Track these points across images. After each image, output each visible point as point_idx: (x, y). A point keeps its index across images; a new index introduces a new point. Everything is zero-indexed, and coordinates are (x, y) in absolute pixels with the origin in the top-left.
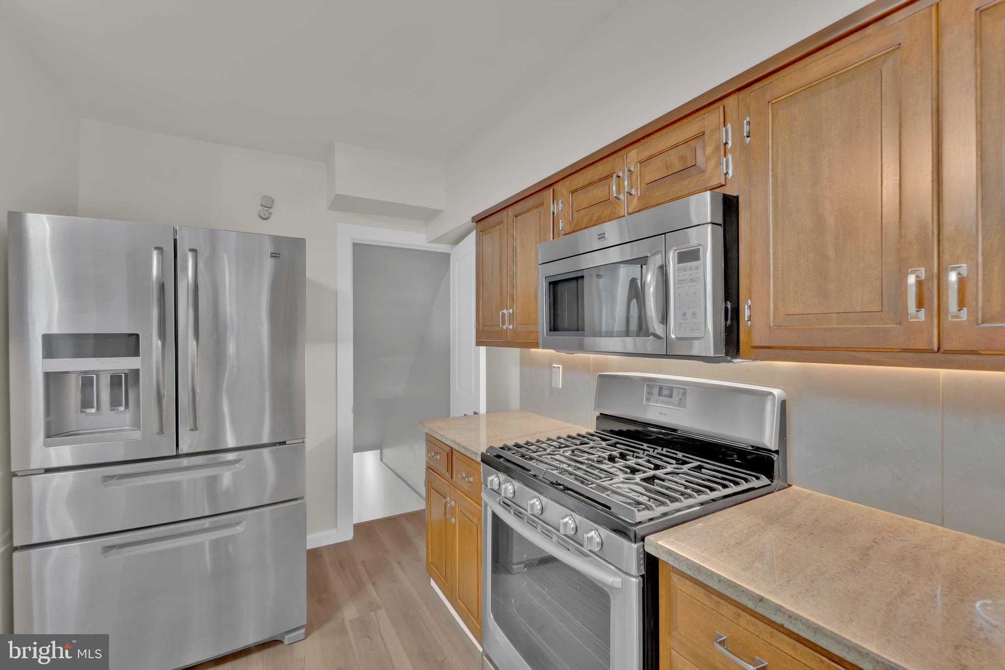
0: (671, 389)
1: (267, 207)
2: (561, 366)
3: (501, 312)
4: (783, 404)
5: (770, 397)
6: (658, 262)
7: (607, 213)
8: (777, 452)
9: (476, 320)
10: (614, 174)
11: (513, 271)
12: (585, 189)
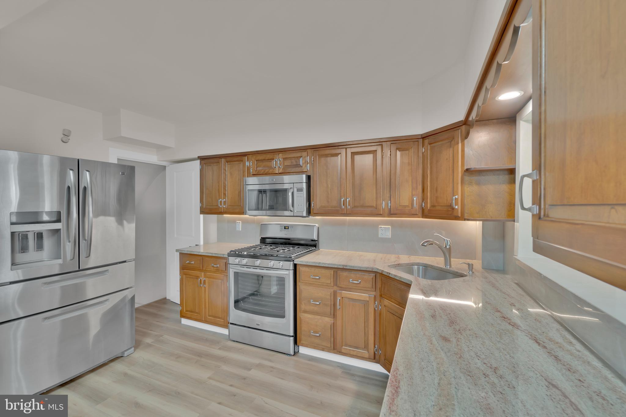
0: (288, 227)
1: (66, 136)
2: (241, 222)
3: (219, 200)
4: (318, 228)
5: (315, 227)
6: (292, 190)
7: (271, 171)
8: (317, 241)
9: (200, 203)
10: (274, 159)
11: (225, 184)
12: (262, 161)
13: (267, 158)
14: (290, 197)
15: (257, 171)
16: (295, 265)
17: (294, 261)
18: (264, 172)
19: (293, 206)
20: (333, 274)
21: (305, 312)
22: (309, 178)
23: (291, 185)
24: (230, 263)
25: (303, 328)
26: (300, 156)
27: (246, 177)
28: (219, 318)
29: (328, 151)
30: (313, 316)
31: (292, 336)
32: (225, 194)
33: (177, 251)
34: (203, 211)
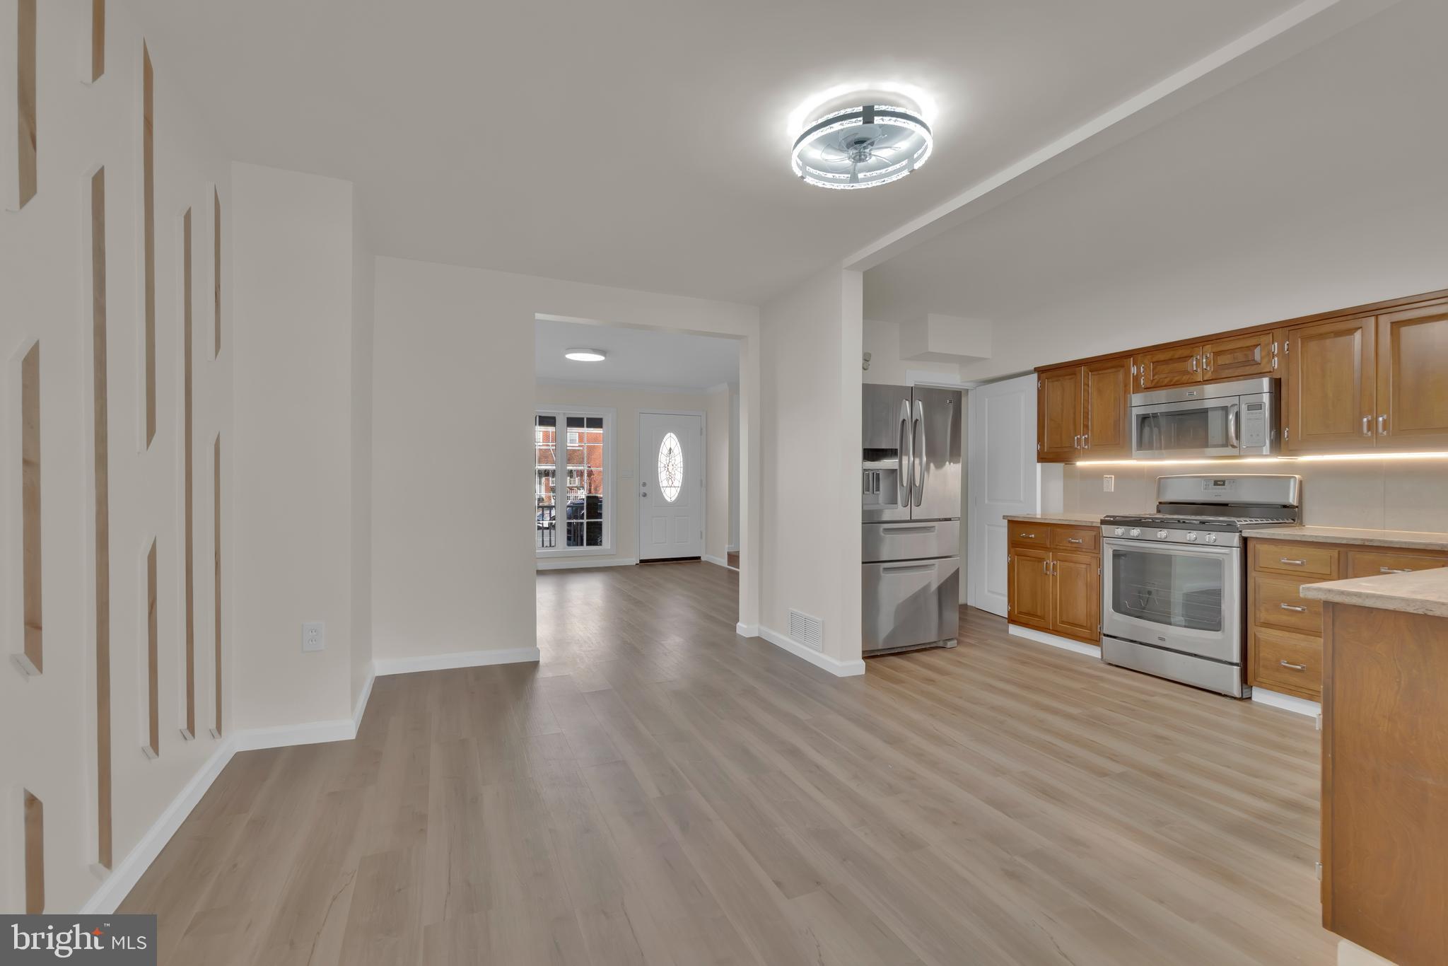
0: (1224, 482)
2: (1115, 476)
3: (1075, 438)
4: (1301, 482)
5: (1293, 479)
6: (1236, 409)
7: (1185, 378)
8: (1297, 507)
9: (1038, 443)
10: (1192, 356)
11: (1088, 410)
12: (1166, 362)
13: (1176, 356)
14: (1232, 422)
15: (1156, 381)
16: (1245, 541)
17: (1241, 532)
18: (1171, 381)
19: (1238, 436)
20: (1337, 555)
21: (1268, 625)
22: (1277, 385)
23: (1236, 400)
24: (1104, 535)
25: (1261, 655)
26: (1255, 344)
27: (1130, 393)
28: (1081, 626)
29: (1327, 328)
30: (1287, 633)
31: (1236, 664)
32: (1086, 426)
33: (1004, 517)
34: (1043, 457)
